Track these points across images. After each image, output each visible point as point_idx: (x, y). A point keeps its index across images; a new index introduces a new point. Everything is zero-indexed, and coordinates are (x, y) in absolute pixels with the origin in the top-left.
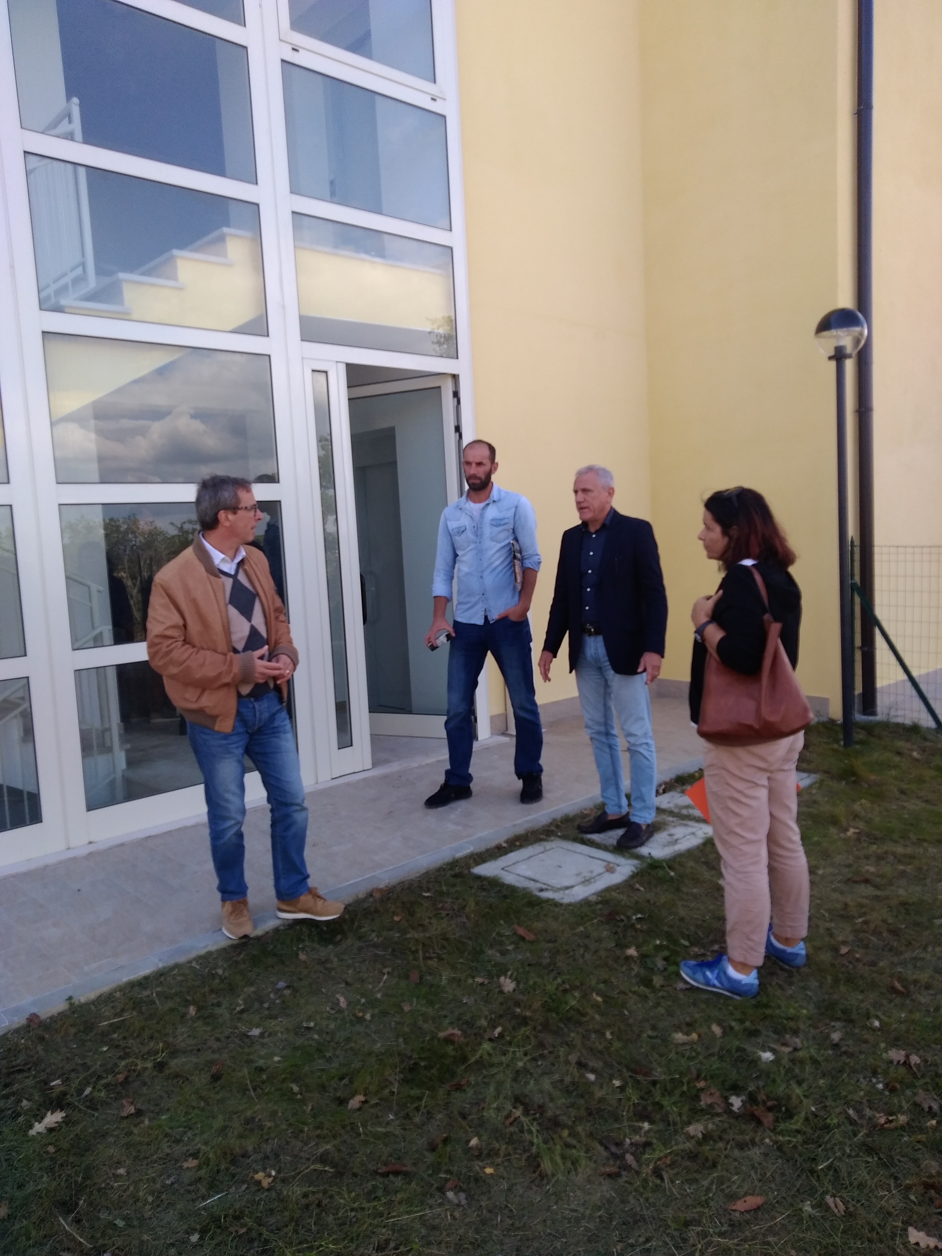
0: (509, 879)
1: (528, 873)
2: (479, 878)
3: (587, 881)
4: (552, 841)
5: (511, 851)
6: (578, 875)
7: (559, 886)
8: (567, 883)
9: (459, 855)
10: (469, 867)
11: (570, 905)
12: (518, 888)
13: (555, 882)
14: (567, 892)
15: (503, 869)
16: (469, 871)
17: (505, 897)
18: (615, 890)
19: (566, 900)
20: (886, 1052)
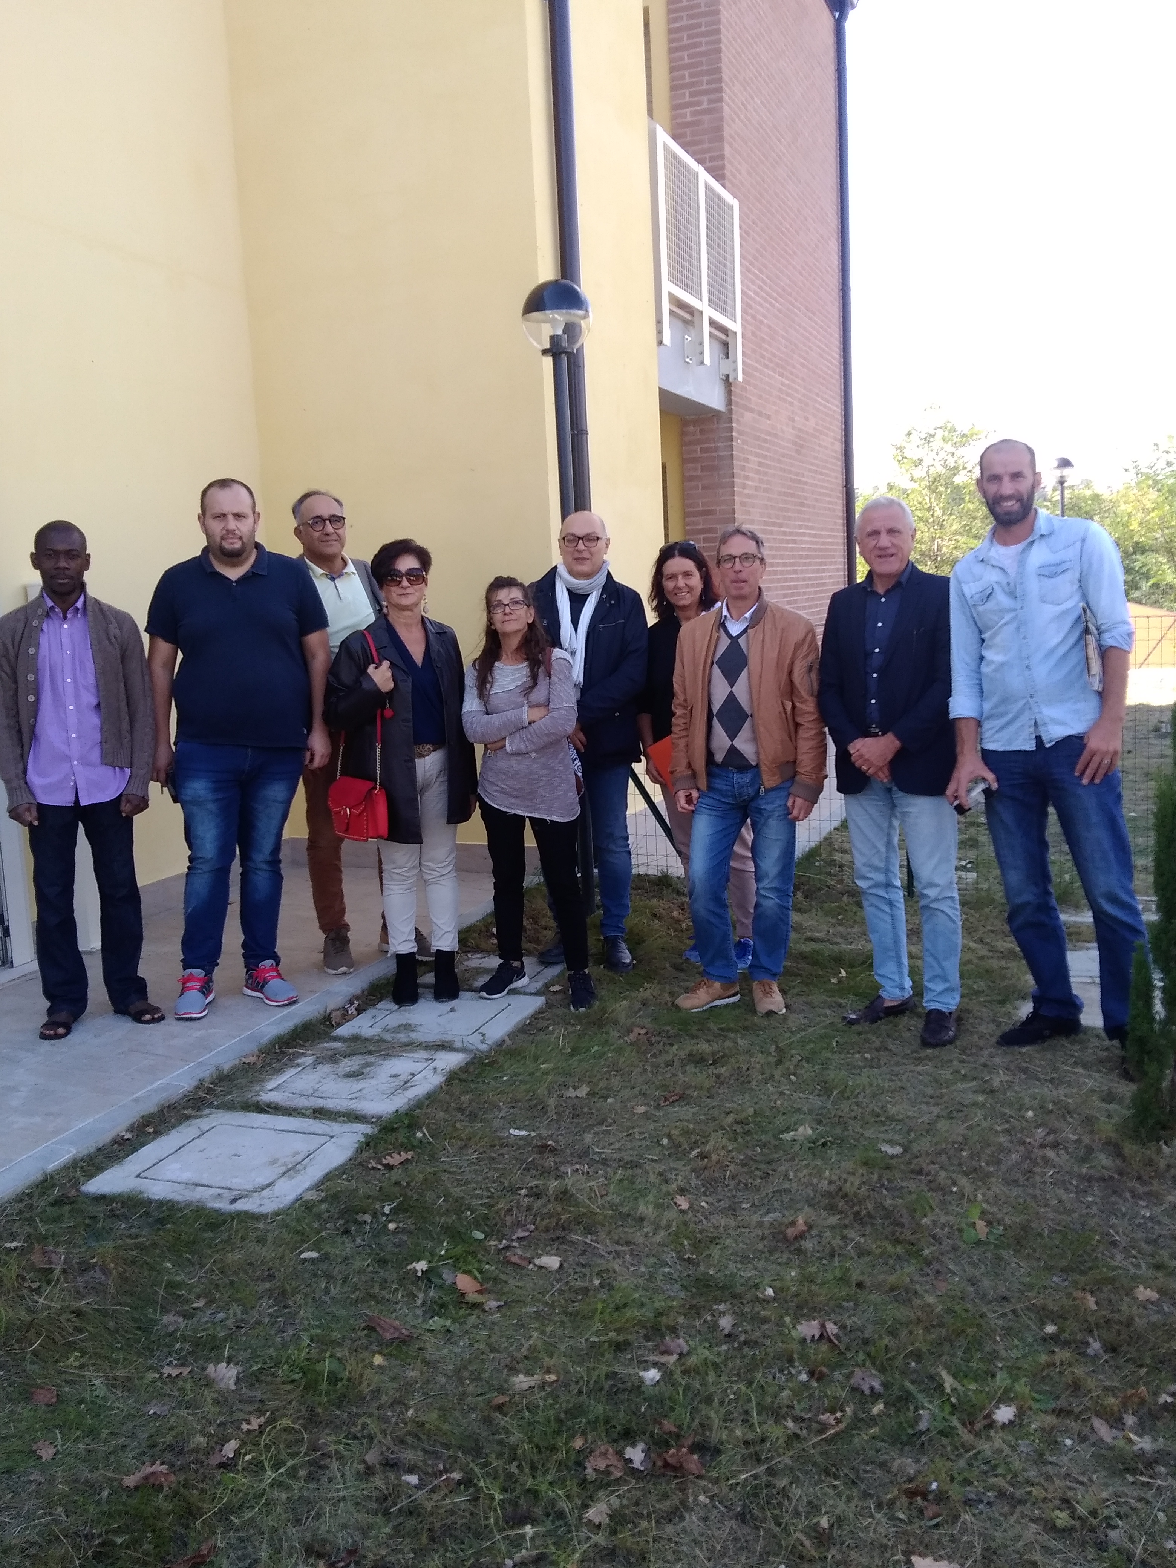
0: (157, 1190)
1: (186, 1176)
2: (102, 1198)
3: (291, 1170)
4: (207, 1116)
5: (143, 1145)
6: (273, 1162)
7: (250, 1187)
8: (262, 1180)
9: (51, 1167)
10: (77, 1184)
11: (277, 1214)
12: (178, 1203)
13: (240, 1182)
14: (265, 1193)
15: (138, 1176)
16: (78, 1190)
17: (161, 1221)
18: (339, 1176)
19: (269, 1207)
20: (795, 1327)
